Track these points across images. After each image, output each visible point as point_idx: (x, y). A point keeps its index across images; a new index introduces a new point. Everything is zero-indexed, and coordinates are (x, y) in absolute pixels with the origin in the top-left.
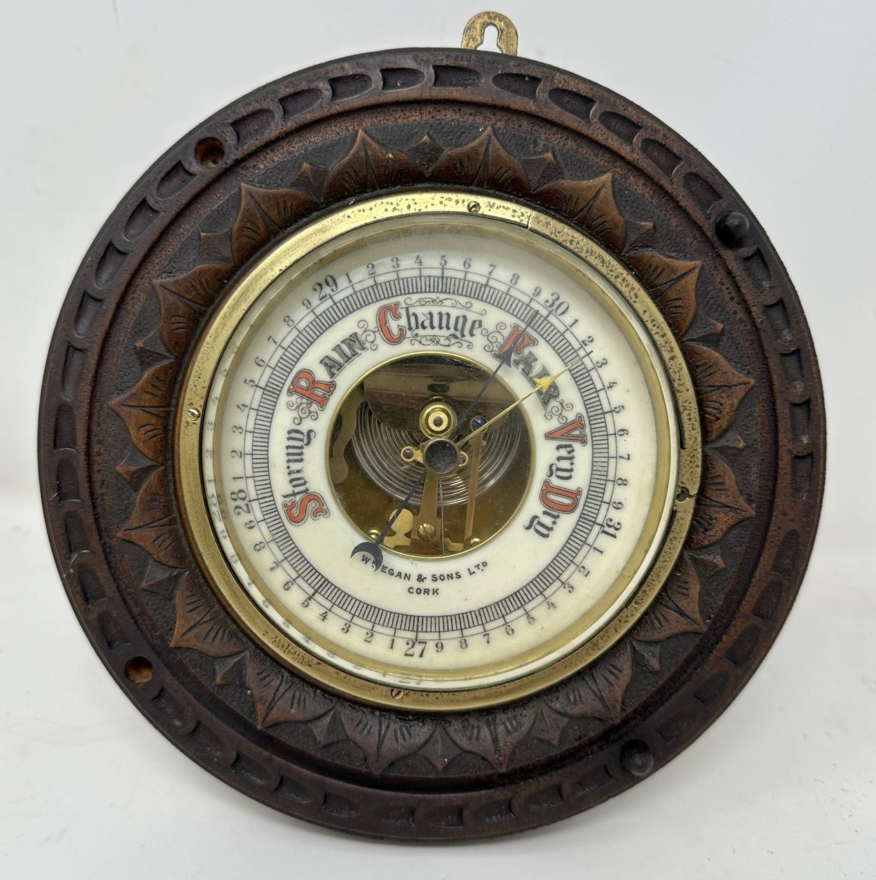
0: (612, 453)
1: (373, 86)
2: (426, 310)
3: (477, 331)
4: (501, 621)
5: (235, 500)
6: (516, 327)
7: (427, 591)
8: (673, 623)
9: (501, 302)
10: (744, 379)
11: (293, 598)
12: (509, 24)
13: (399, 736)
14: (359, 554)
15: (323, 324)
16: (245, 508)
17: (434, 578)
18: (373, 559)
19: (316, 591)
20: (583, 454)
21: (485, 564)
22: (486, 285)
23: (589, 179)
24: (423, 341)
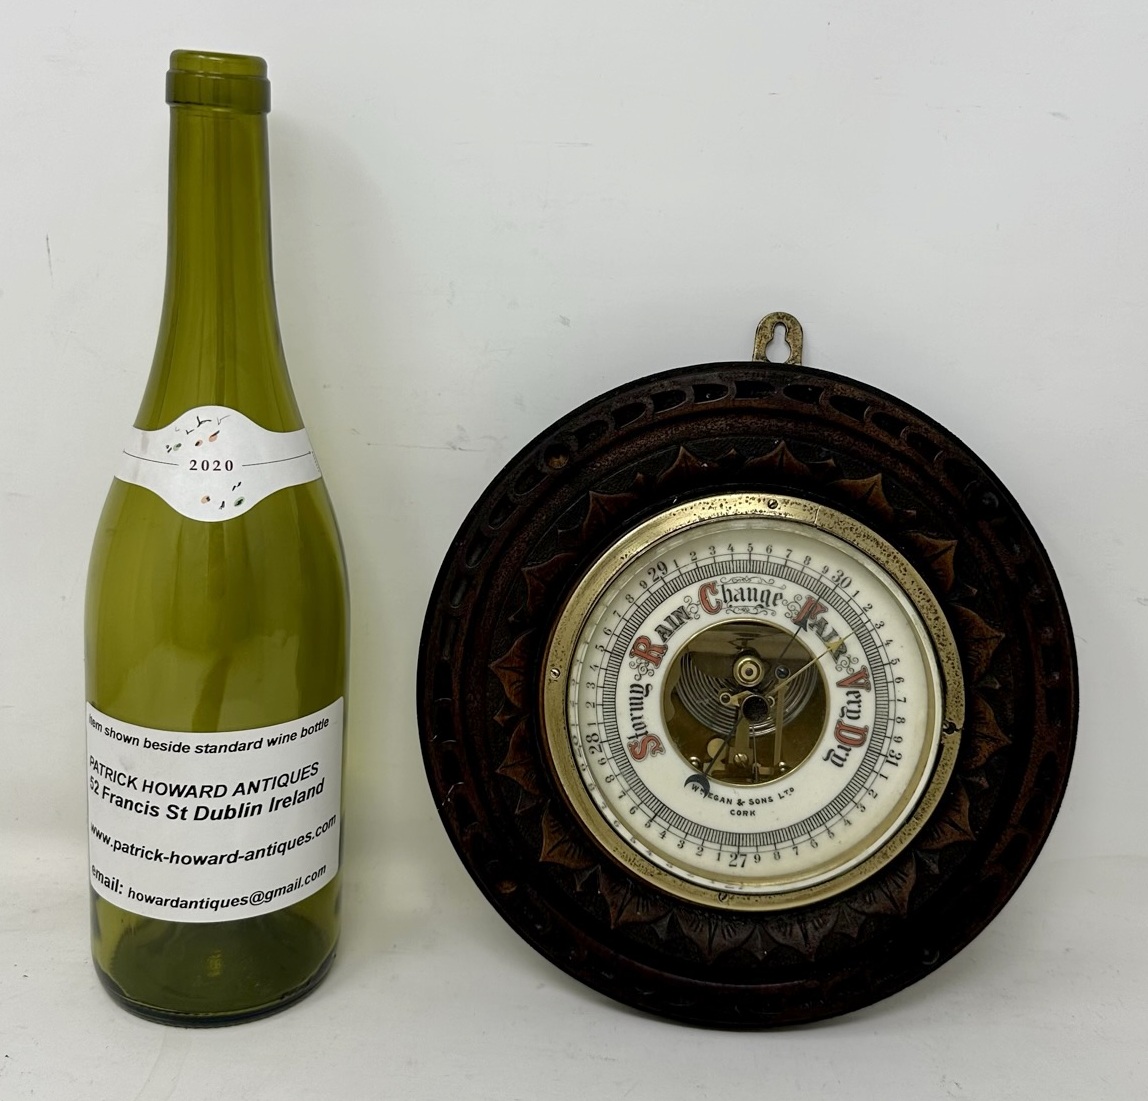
0: (892, 697)
1: (687, 399)
2: (738, 586)
3: (778, 602)
4: (807, 836)
5: (589, 742)
6: (810, 598)
7: (745, 813)
8: (948, 836)
9: (797, 578)
10: (997, 633)
11: (639, 820)
12: (795, 322)
13: (726, 933)
14: (690, 785)
15: (657, 600)
16: (598, 748)
17: (751, 802)
18: (701, 787)
19: (656, 815)
20: (868, 698)
21: (792, 790)
22: (785, 566)
23: (863, 478)
24: (736, 610)
